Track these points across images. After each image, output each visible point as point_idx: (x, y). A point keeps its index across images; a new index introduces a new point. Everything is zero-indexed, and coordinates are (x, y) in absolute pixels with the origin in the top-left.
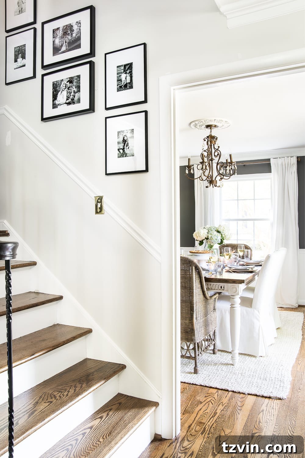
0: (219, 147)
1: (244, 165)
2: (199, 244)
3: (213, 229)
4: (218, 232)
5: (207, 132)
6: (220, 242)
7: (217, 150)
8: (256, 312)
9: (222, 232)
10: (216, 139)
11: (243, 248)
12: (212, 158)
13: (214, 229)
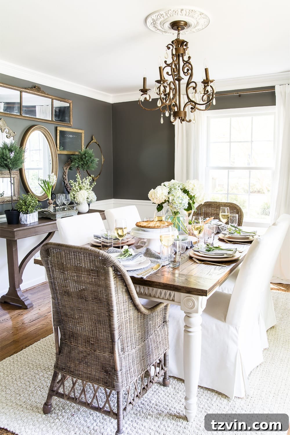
0: (189, 58)
1: (240, 96)
2: (157, 209)
3: (177, 187)
4: (185, 191)
5: (173, 35)
6: (187, 208)
7: (187, 62)
8: (232, 329)
9: (191, 192)
10: (186, 45)
11: (227, 213)
12: (179, 76)
13: (179, 187)
